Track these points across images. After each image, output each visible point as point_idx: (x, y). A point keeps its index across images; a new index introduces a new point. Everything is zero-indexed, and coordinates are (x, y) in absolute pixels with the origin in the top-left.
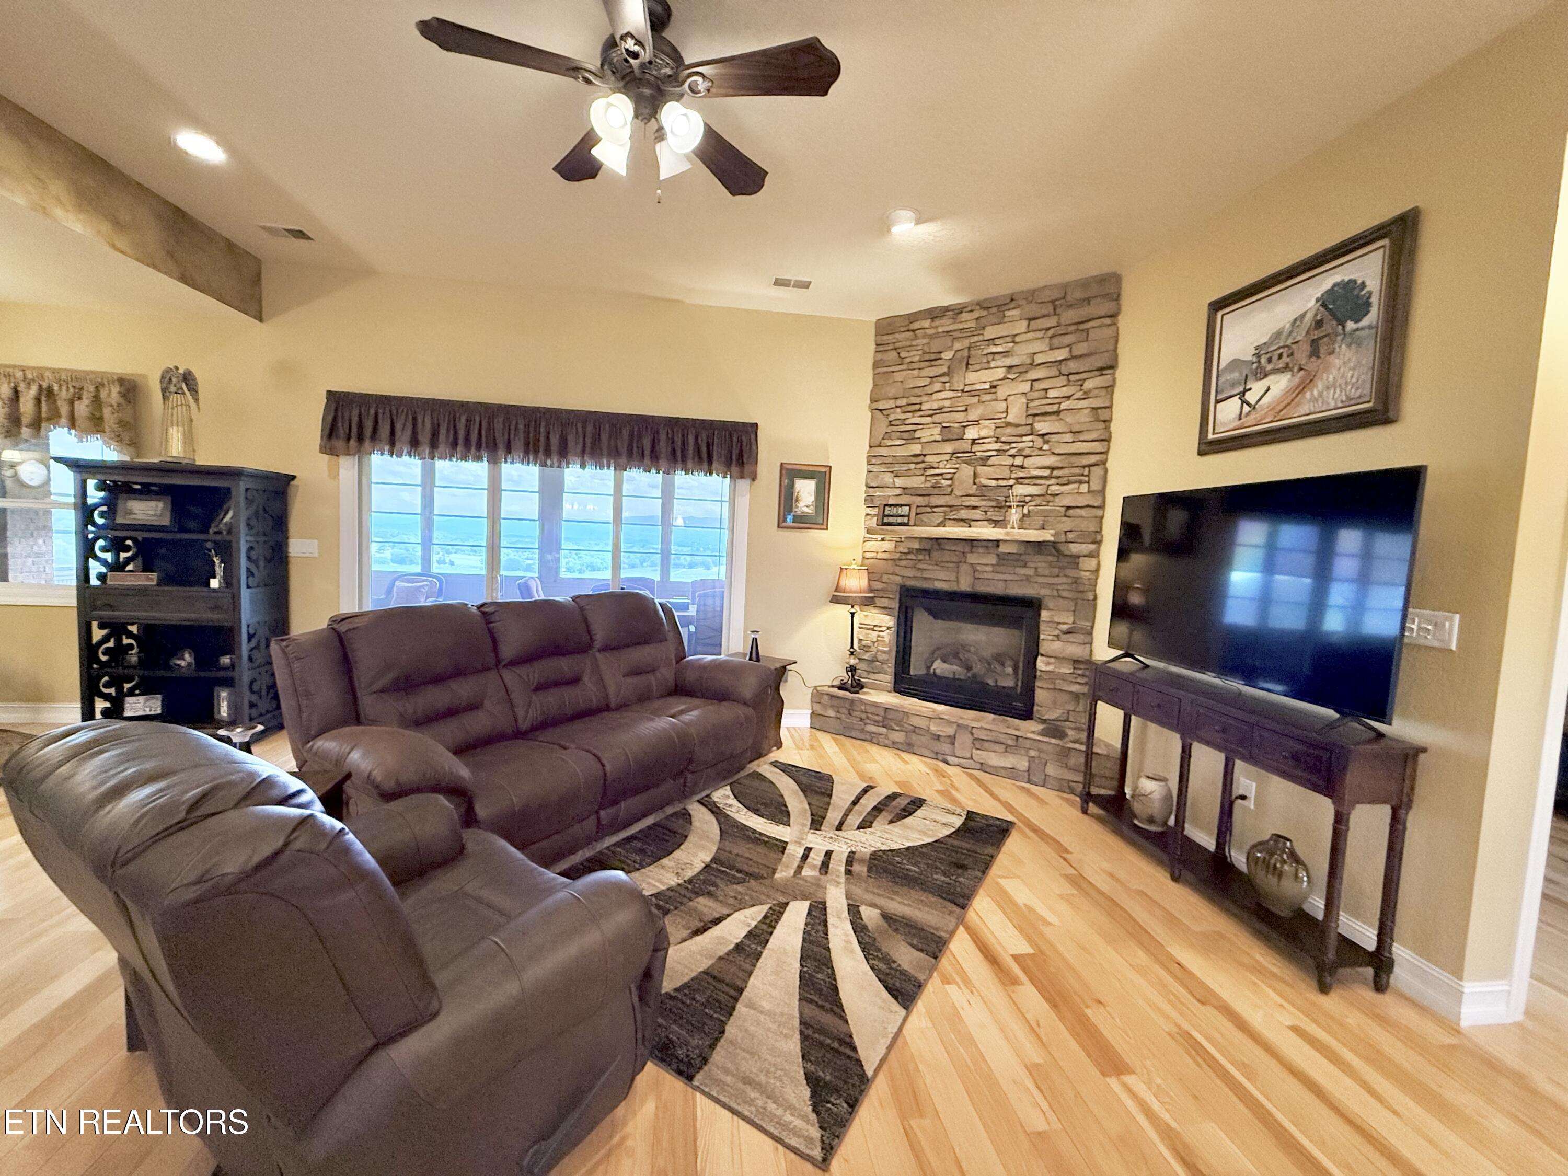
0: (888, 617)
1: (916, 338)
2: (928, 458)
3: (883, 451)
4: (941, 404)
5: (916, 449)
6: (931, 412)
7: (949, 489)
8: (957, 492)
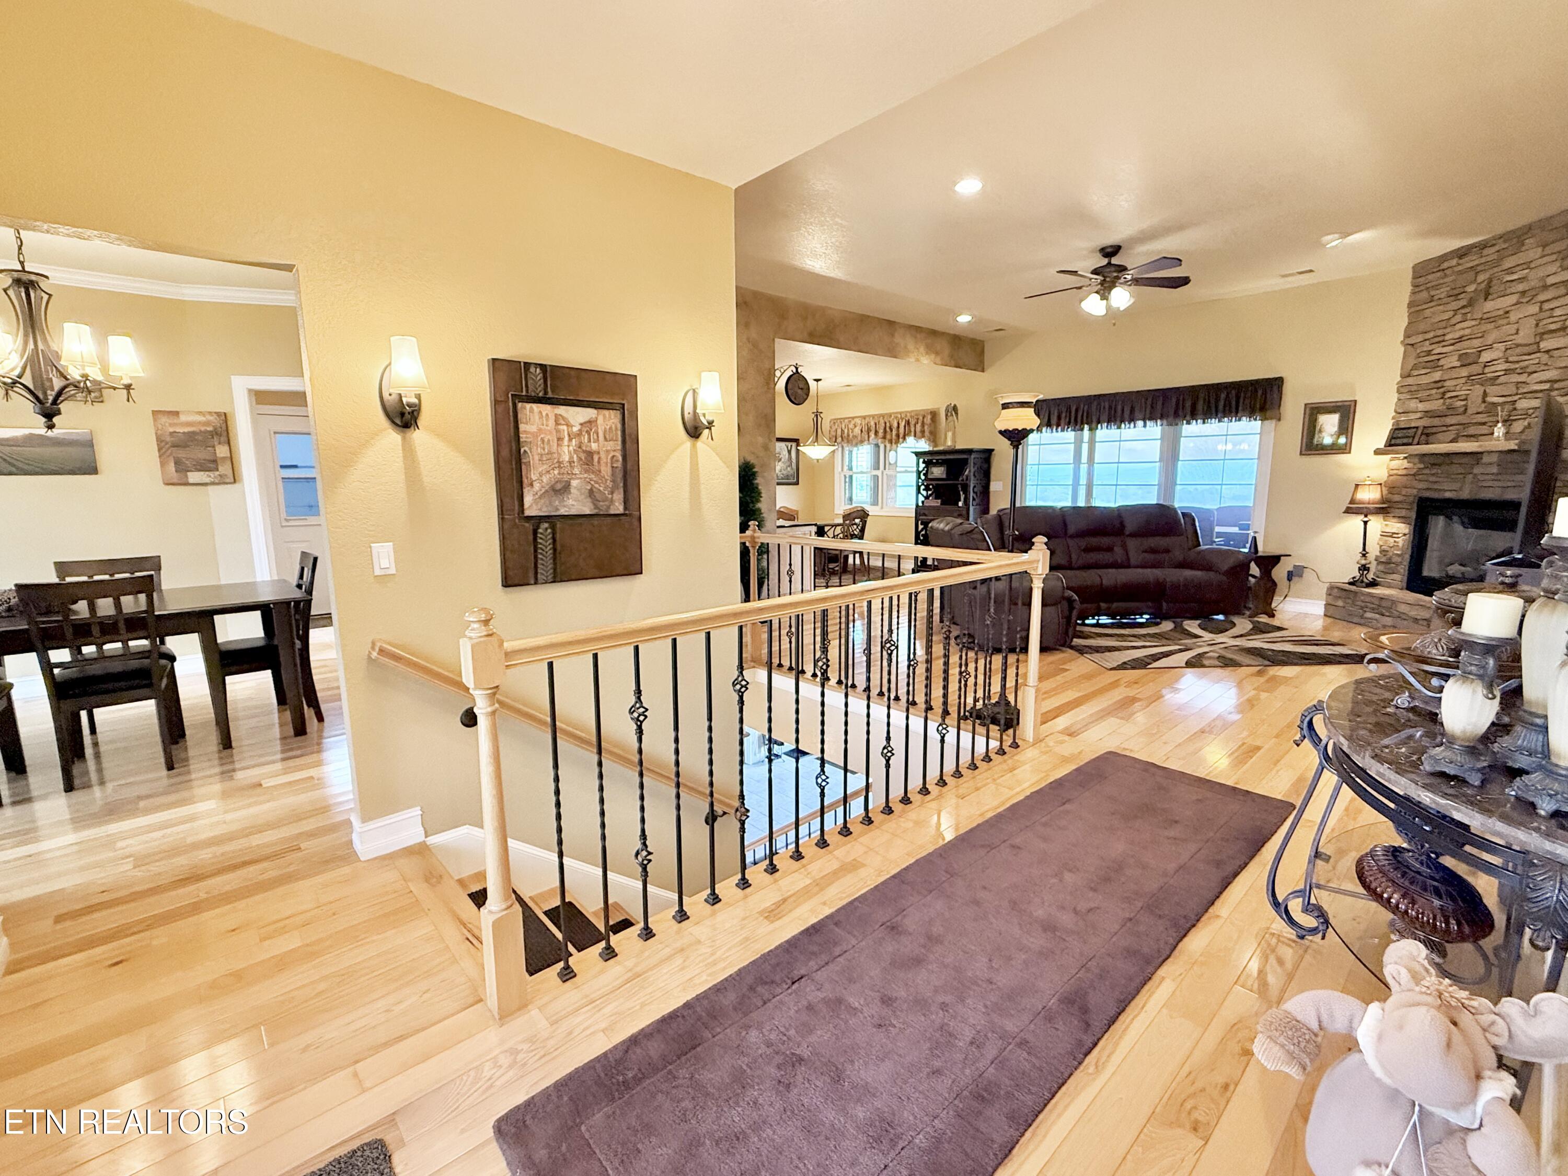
0: (1403, 525)
1: (1446, 276)
2: (1447, 384)
3: (1410, 381)
4: (1462, 333)
5: (1437, 376)
6: (1453, 341)
7: (1463, 409)
8: (1470, 411)
